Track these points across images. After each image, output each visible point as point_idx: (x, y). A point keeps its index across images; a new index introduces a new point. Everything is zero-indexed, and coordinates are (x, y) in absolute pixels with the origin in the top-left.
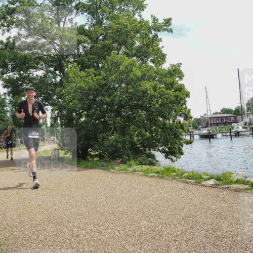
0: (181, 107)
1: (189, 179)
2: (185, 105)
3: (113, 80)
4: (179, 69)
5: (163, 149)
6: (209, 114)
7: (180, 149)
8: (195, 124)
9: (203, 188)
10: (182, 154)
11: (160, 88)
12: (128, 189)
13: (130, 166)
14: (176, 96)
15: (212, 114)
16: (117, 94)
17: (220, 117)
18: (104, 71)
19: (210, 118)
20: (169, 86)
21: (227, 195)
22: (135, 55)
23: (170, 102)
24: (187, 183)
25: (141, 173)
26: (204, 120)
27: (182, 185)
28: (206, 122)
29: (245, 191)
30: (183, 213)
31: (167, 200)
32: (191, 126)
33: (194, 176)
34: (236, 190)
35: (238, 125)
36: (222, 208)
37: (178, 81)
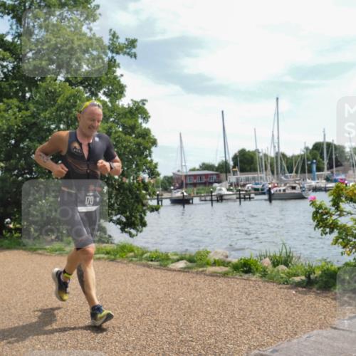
0: (144, 161)
1: (152, 261)
2: (150, 155)
3: (45, 118)
4: (144, 108)
5: (118, 219)
6: (185, 171)
7: (142, 218)
8: (165, 184)
9: (169, 273)
10: (144, 225)
11: (116, 132)
14: (139, 145)
15: (188, 170)
17: (199, 175)
18: (34, 104)
19: (186, 176)
20: (131, 129)
21: (201, 281)
22: (81, 83)
23: (130, 153)
24: (149, 266)
26: (178, 179)
27: (140, 270)
28: (180, 182)
29: (225, 275)
30: (139, 310)
31: (118, 293)
32: (159, 187)
33: (158, 257)
34: (213, 275)
35: (221, 186)
36: (192, 300)
37: (141, 124)
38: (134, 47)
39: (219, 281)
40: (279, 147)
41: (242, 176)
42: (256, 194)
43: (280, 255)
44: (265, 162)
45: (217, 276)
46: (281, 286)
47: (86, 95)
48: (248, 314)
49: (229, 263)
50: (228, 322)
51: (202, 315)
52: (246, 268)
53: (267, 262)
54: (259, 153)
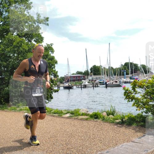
0: (52, 70)
1: (55, 114)
2: (55, 68)
3: (8, 51)
4: (52, 47)
6: (70, 75)
7: (51, 95)
8: (61, 80)
9: (63, 119)
10: (52, 98)
12: (15, 122)
13: (18, 107)
14: (49, 63)
15: (71, 74)
16: (11, 60)
17: (76, 76)
18: (3, 45)
19: (70, 77)
20: (46, 56)
21: (76, 122)
22: (24, 36)
24: (54, 116)
25: (25, 111)
26: (67, 78)
27: (50, 118)
28: (67, 79)
29: (87, 119)
30: (49, 135)
31: (40, 128)
32: (58, 82)
33: (58, 112)
34: (81, 119)
35: (85, 81)
36: (73, 130)
37: (50, 54)
38: (48, 21)
39: (84, 122)
40: (110, 64)
41: (94, 77)
42: (100, 85)
43: (111, 110)
44: (104, 71)
45: (83, 120)
46: (110, 124)
47: (26, 41)
48: (96, 136)
49: (89, 114)
50: (88, 140)
51: (76, 137)
52: (96, 116)
53: (105, 114)
54: (102, 67)
